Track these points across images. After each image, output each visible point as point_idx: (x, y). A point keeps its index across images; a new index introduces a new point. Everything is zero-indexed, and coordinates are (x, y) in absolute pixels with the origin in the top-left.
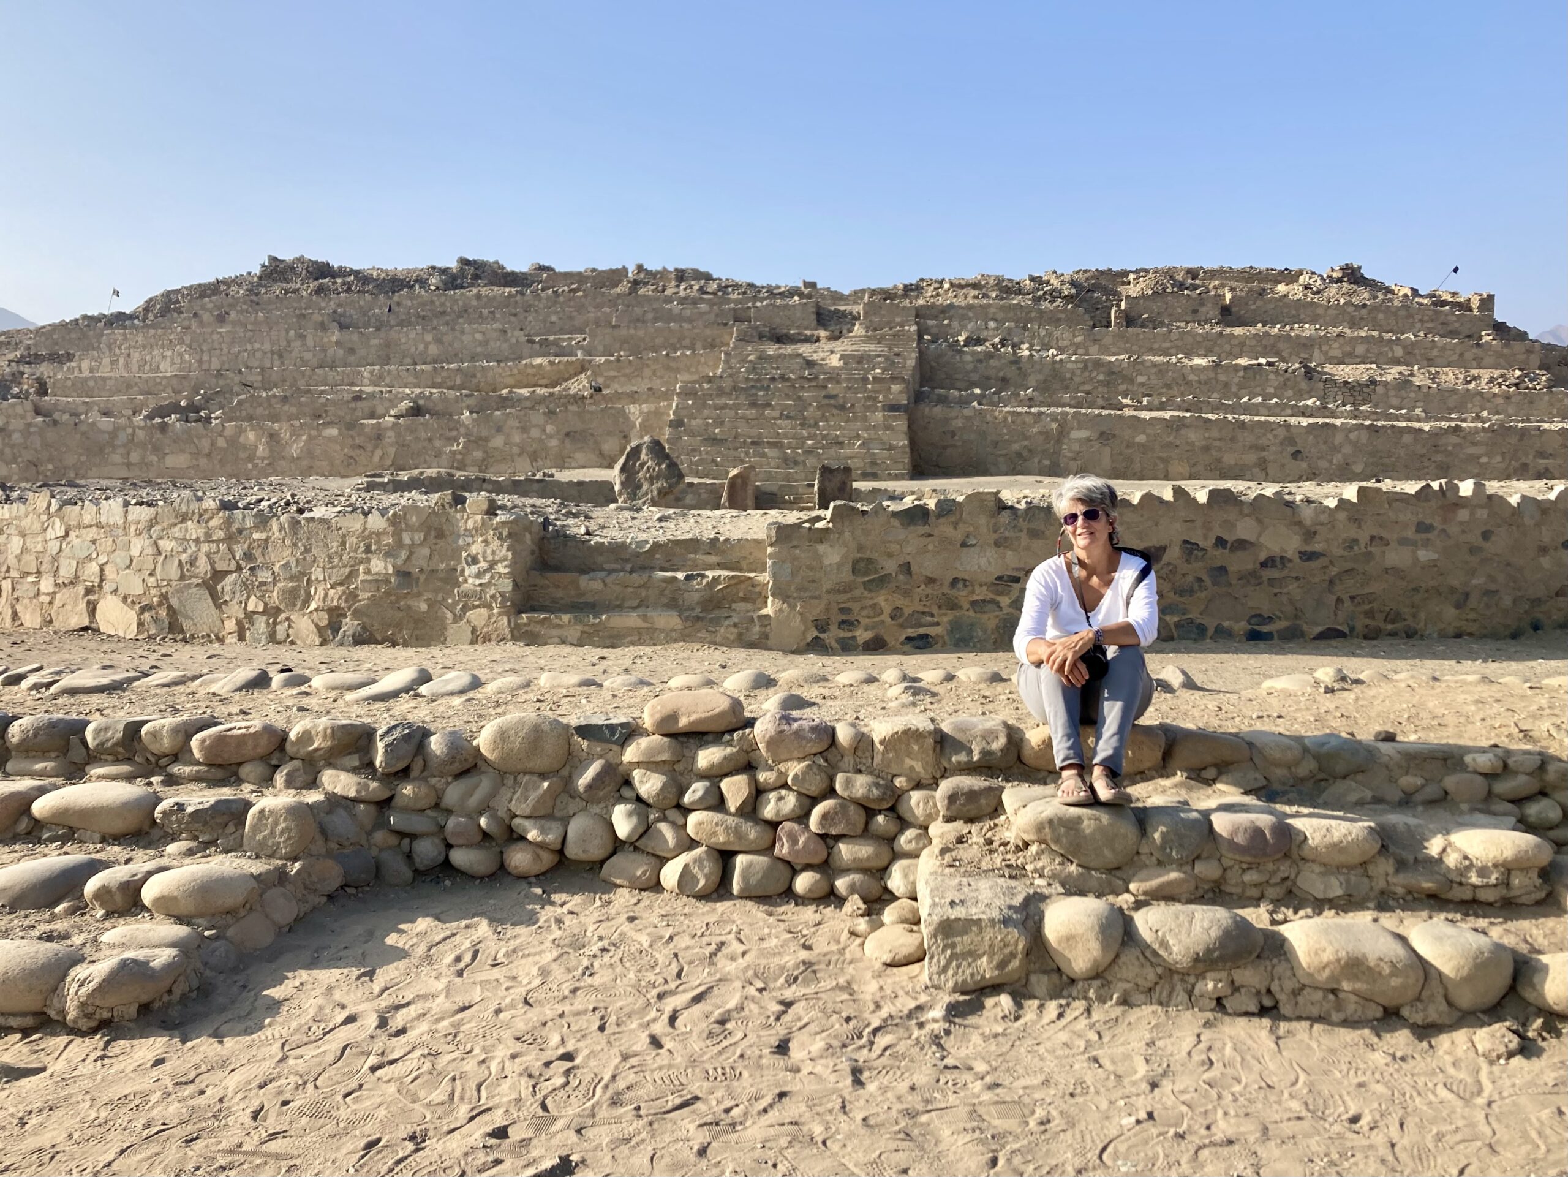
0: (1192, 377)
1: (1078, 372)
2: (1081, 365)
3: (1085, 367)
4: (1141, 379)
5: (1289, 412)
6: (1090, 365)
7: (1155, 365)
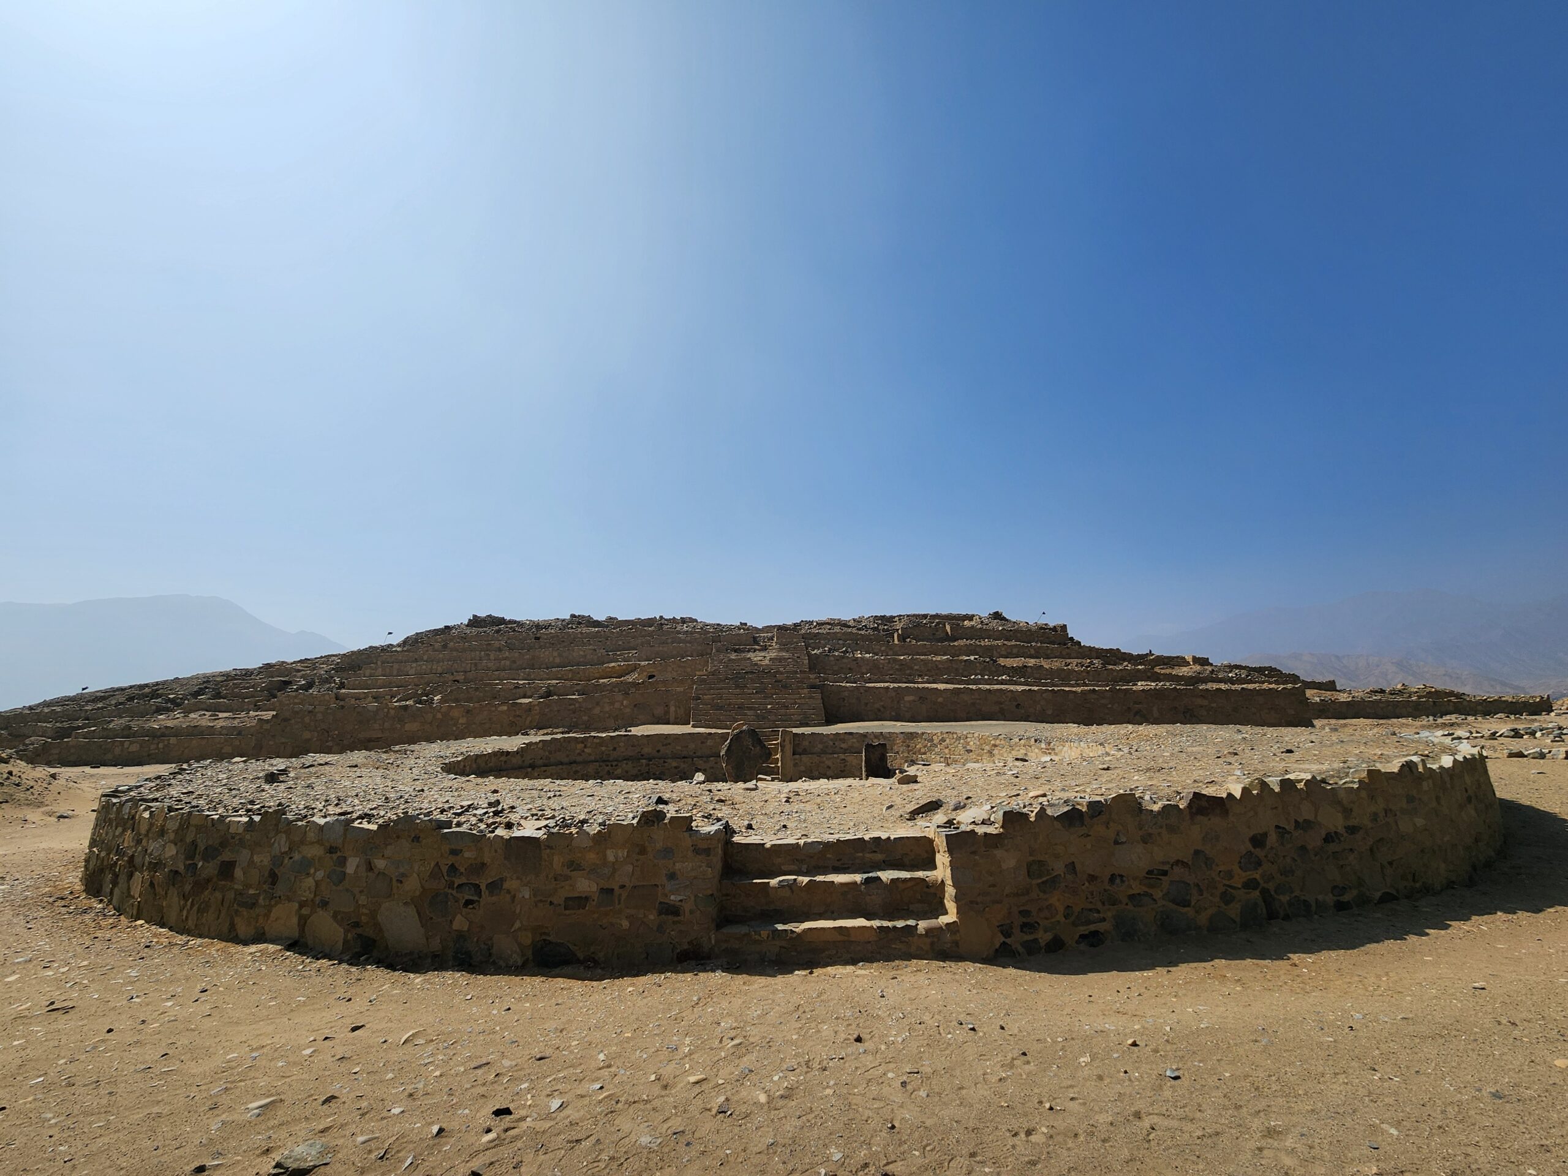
0: (940, 666)
1: (886, 665)
2: (887, 661)
3: (889, 663)
4: (916, 667)
5: (995, 682)
6: (891, 661)
7: (922, 660)
